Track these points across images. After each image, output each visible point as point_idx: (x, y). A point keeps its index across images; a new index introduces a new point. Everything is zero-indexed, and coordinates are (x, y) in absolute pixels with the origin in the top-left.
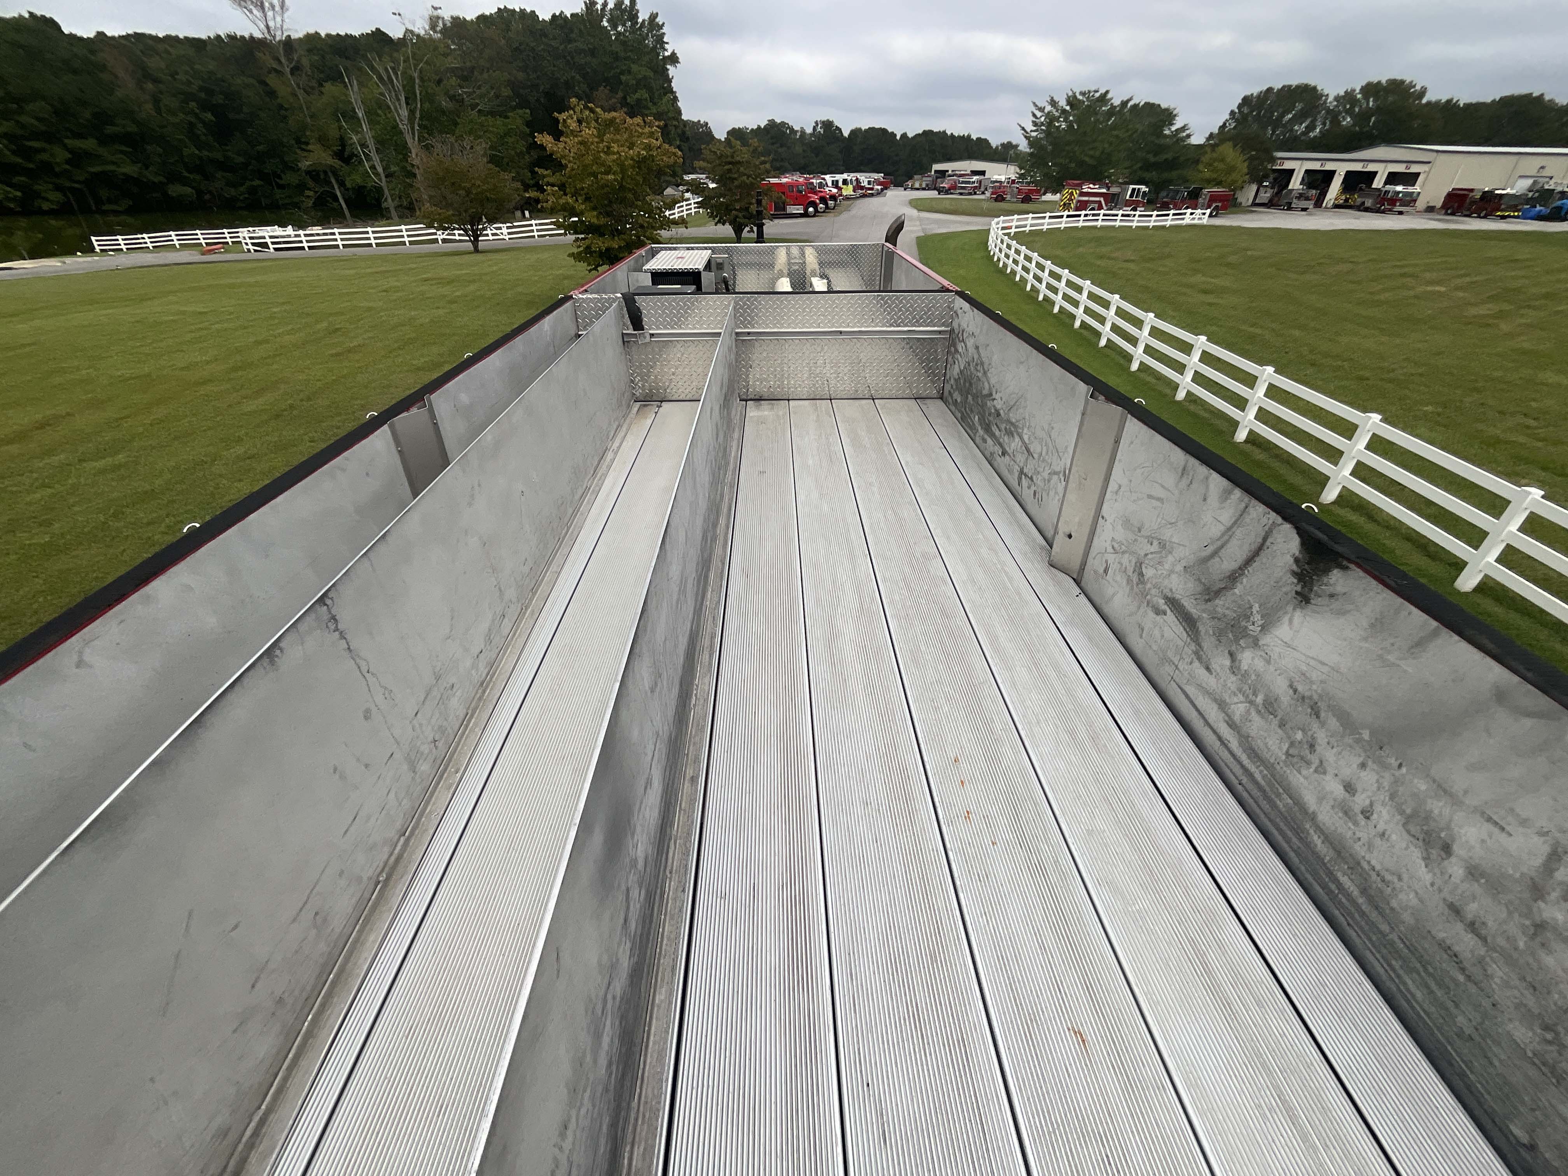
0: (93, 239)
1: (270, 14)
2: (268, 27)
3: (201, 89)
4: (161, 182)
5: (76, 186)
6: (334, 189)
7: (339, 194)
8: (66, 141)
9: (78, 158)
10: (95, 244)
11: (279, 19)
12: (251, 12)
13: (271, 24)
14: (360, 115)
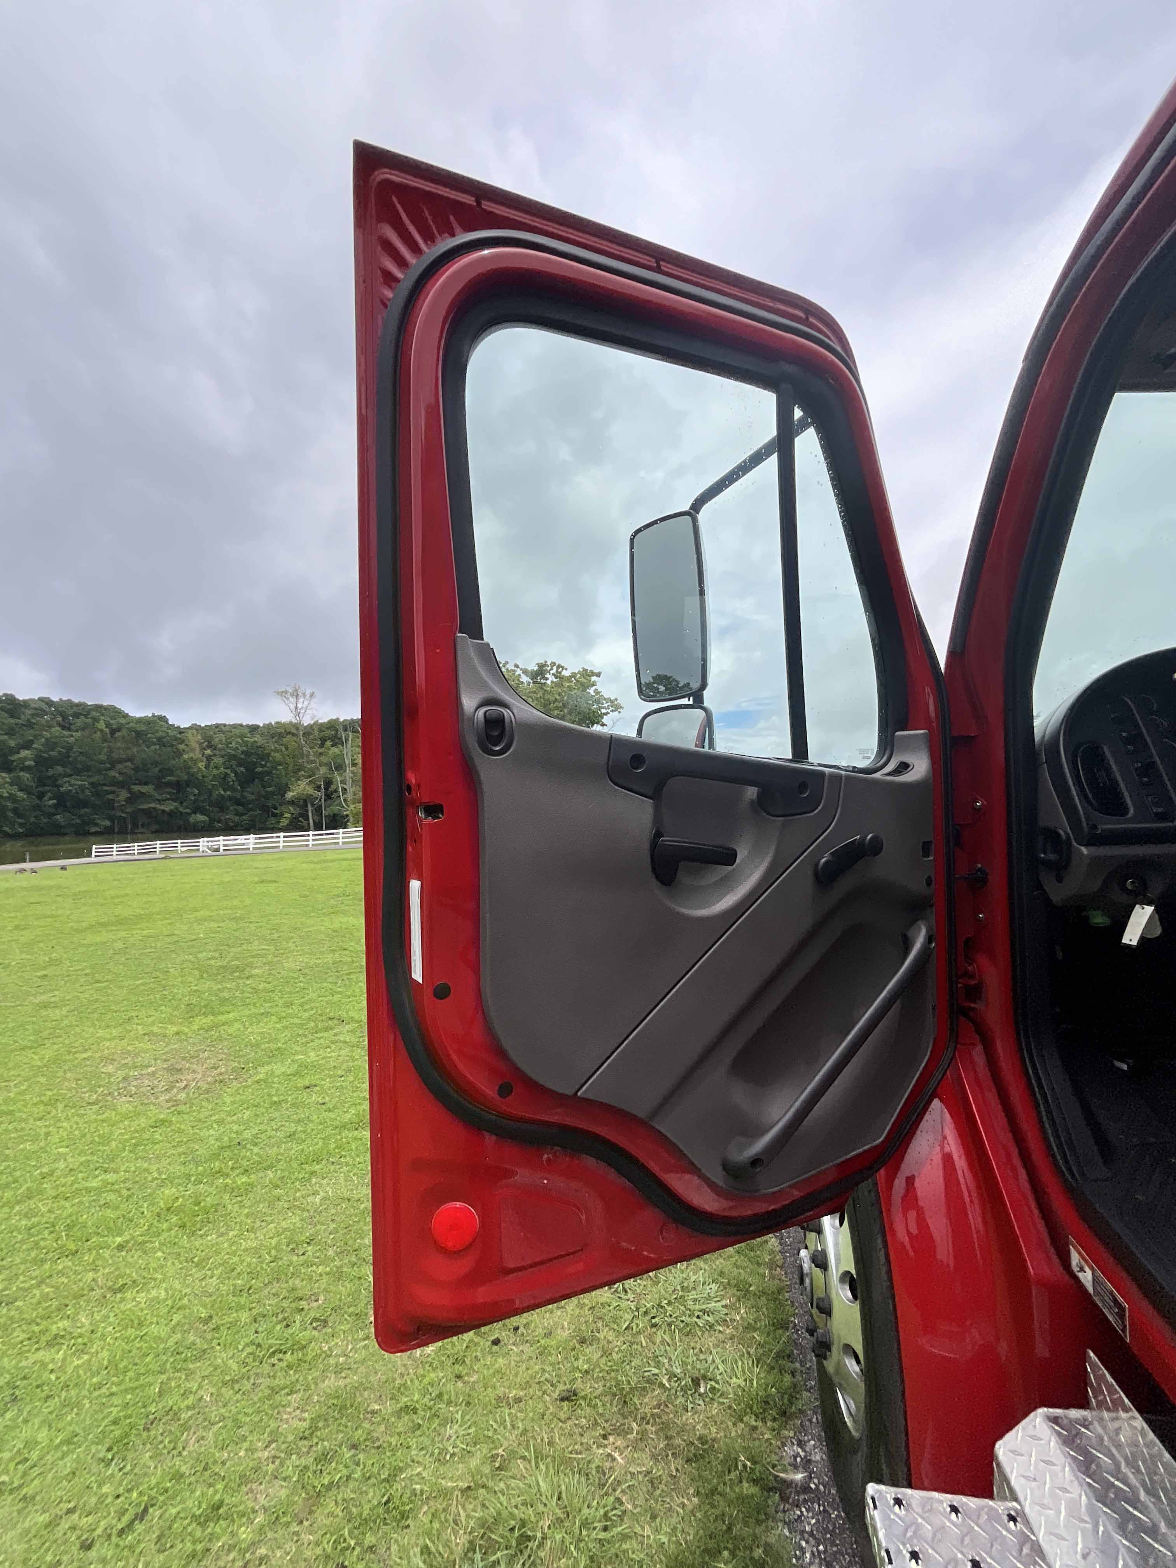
0: (94, 847)
1: (301, 700)
2: (296, 708)
3: (243, 752)
4: (187, 813)
5: (124, 815)
6: (307, 811)
7: (310, 814)
8: (133, 787)
9: (134, 798)
10: (94, 850)
11: (306, 703)
12: (288, 699)
13: (300, 706)
14: (347, 762)
